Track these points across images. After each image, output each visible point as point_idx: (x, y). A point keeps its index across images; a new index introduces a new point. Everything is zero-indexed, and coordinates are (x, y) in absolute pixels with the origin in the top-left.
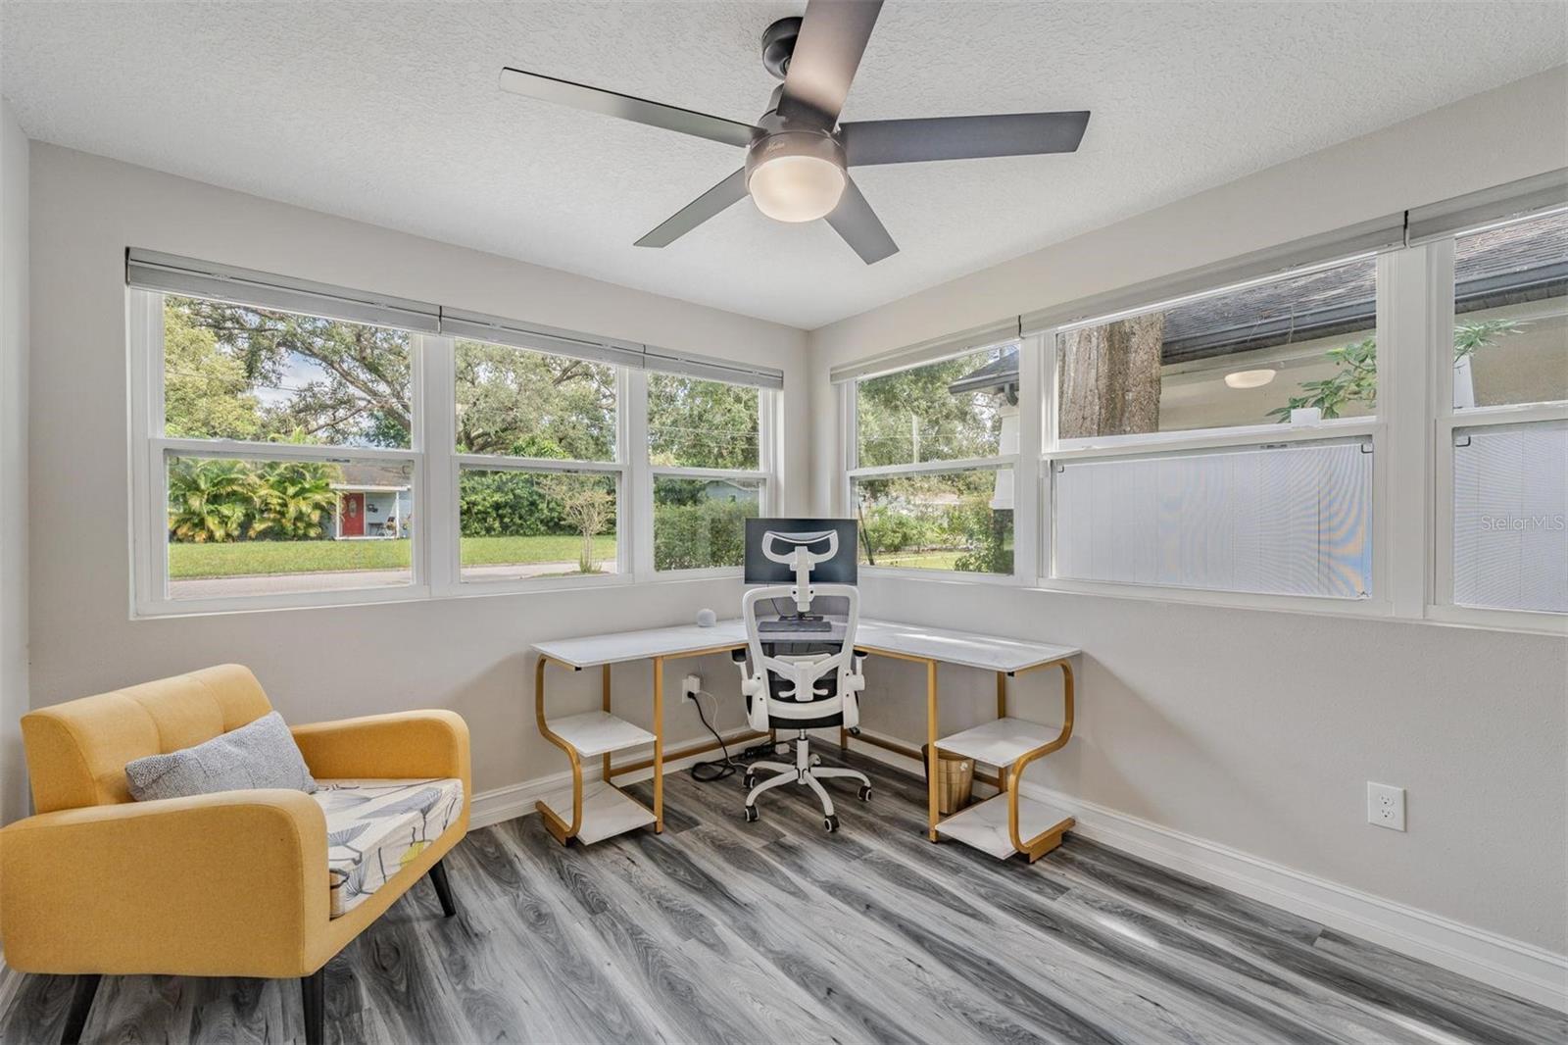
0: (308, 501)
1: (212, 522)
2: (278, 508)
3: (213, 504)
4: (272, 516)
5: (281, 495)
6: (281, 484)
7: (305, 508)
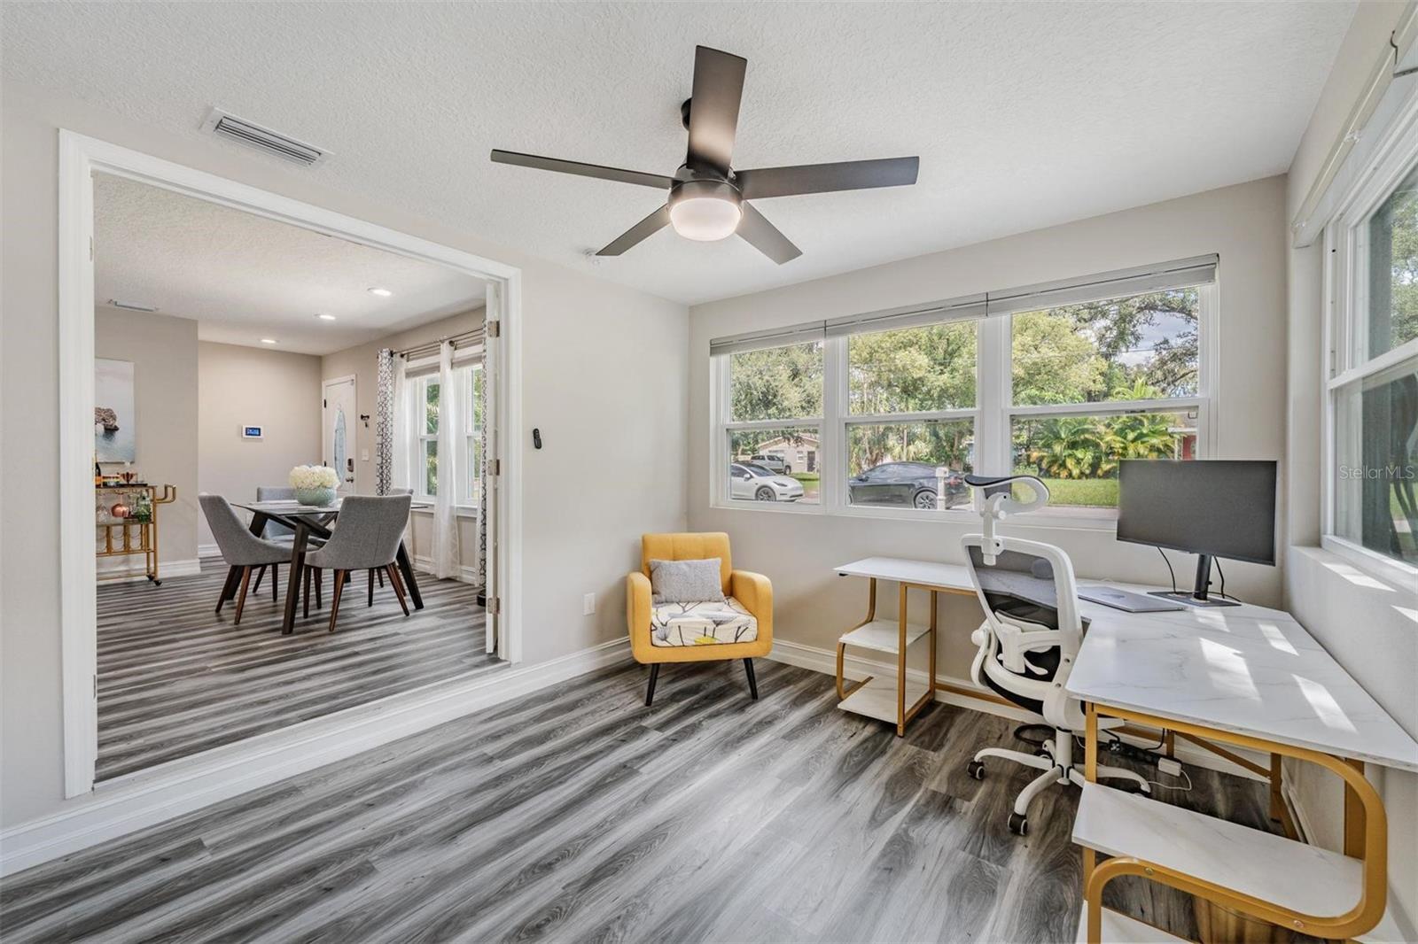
0: (1145, 444)
1: (1070, 463)
2: (1120, 451)
3: (1072, 449)
4: (1116, 458)
5: (1123, 440)
6: (1121, 433)
7: (1142, 450)
